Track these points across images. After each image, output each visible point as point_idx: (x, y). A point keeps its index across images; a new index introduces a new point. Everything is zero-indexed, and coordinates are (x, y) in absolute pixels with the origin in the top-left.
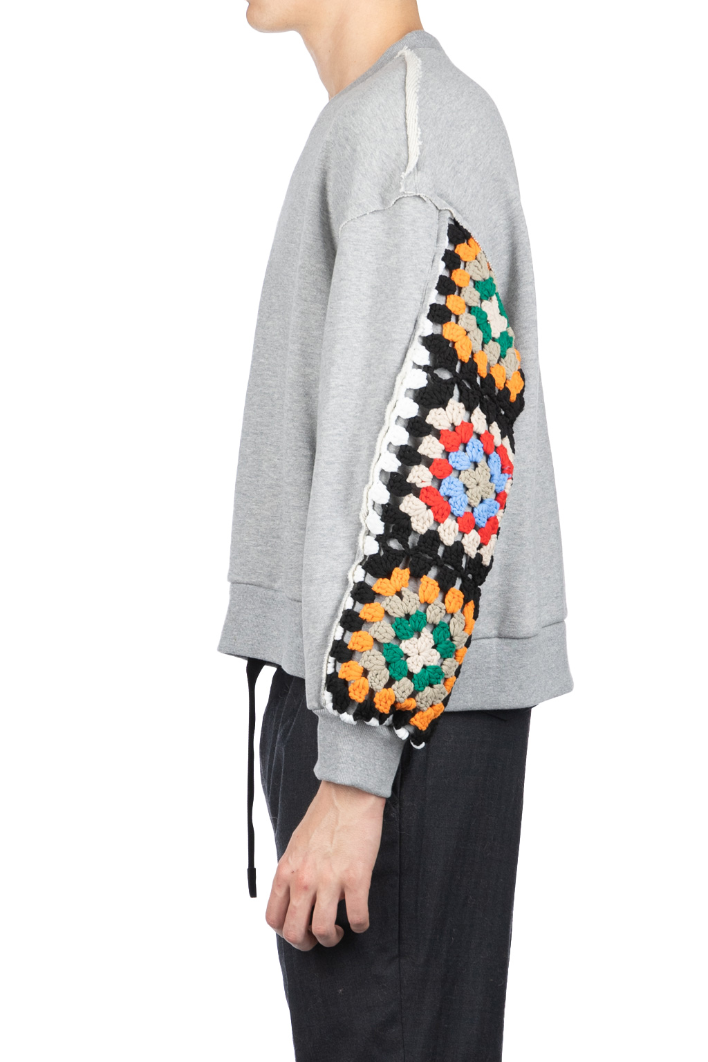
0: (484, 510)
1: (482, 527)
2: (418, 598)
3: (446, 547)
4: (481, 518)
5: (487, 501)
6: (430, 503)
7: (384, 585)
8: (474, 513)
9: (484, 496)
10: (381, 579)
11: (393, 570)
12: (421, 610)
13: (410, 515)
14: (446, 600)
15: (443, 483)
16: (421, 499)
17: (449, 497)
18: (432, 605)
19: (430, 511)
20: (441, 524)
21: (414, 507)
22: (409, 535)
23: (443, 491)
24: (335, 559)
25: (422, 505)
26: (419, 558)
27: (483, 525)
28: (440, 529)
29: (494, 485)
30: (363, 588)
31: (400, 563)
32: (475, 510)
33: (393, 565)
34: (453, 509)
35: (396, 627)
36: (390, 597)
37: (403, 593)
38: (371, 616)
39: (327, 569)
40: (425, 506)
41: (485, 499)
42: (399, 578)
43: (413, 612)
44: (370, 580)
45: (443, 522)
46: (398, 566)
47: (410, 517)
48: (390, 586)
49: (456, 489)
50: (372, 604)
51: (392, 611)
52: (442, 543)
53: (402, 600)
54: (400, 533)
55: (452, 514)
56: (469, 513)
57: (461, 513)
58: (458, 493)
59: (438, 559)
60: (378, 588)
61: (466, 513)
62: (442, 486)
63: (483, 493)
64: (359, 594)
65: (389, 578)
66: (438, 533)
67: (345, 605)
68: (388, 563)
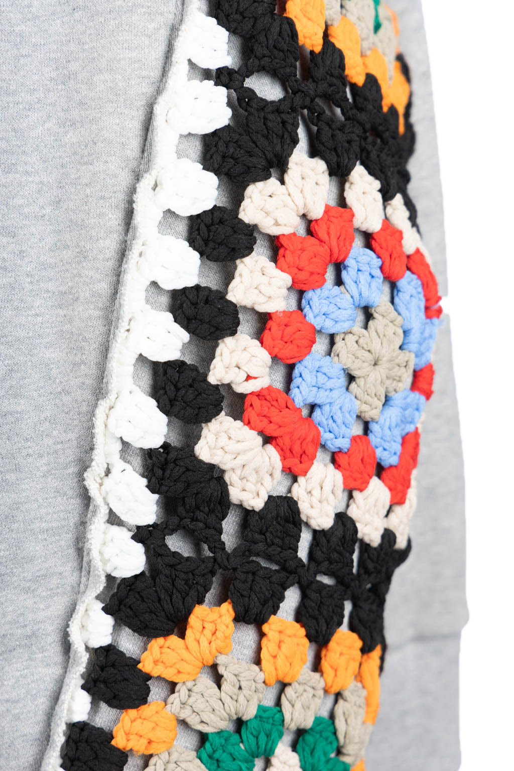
0: (394, 425)
1: (391, 467)
2: (261, 676)
3: (317, 535)
4: (387, 446)
5: (398, 399)
6: (271, 430)
7: (170, 656)
8: (371, 437)
9: (391, 389)
10: (161, 640)
11: (189, 612)
12: (269, 702)
13: (223, 467)
14: (325, 665)
15: (296, 372)
16: (248, 423)
17: (313, 407)
18: (295, 685)
19: (270, 448)
20: (301, 479)
21: (232, 446)
22: (223, 518)
23: (301, 395)
24: (27, 590)
25: (253, 438)
26: (254, 574)
27: (394, 460)
28: (299, 492)
29: (413, 355)
30: (113, 665)
31: (207, 591)
32: (374, 427)
33: (189, 599)
34: (326, 436)
35: (210, 757)
36: (190, 684)
37: (221, 670)
38: (144, 742)
39: (9, 618)
40: (259, 440)
41: (392, 394)
42: (207, 632)
43: (250, 713)
44: (129, 644)
45: (305, 473)
46: (201, 601)
47: (223, 472)
48: (185, 655)
49: (330, 384)
50: (145, 710)
51: (198, 719)
52: (307, 525)
53: (219, 687)
54: (200, 515)
55: (323, 446)
56: (358, 436)
57: (344, 443)
58: (335, 394)
59: (299, 570)
60: (156, 662)
61: (354, 439)
62: (297, 381)
63: (388, 382)
64: (105, 682)
65: (182, 636)
66: (296, 503)
67: (70, 710)
68: (176, 595)
